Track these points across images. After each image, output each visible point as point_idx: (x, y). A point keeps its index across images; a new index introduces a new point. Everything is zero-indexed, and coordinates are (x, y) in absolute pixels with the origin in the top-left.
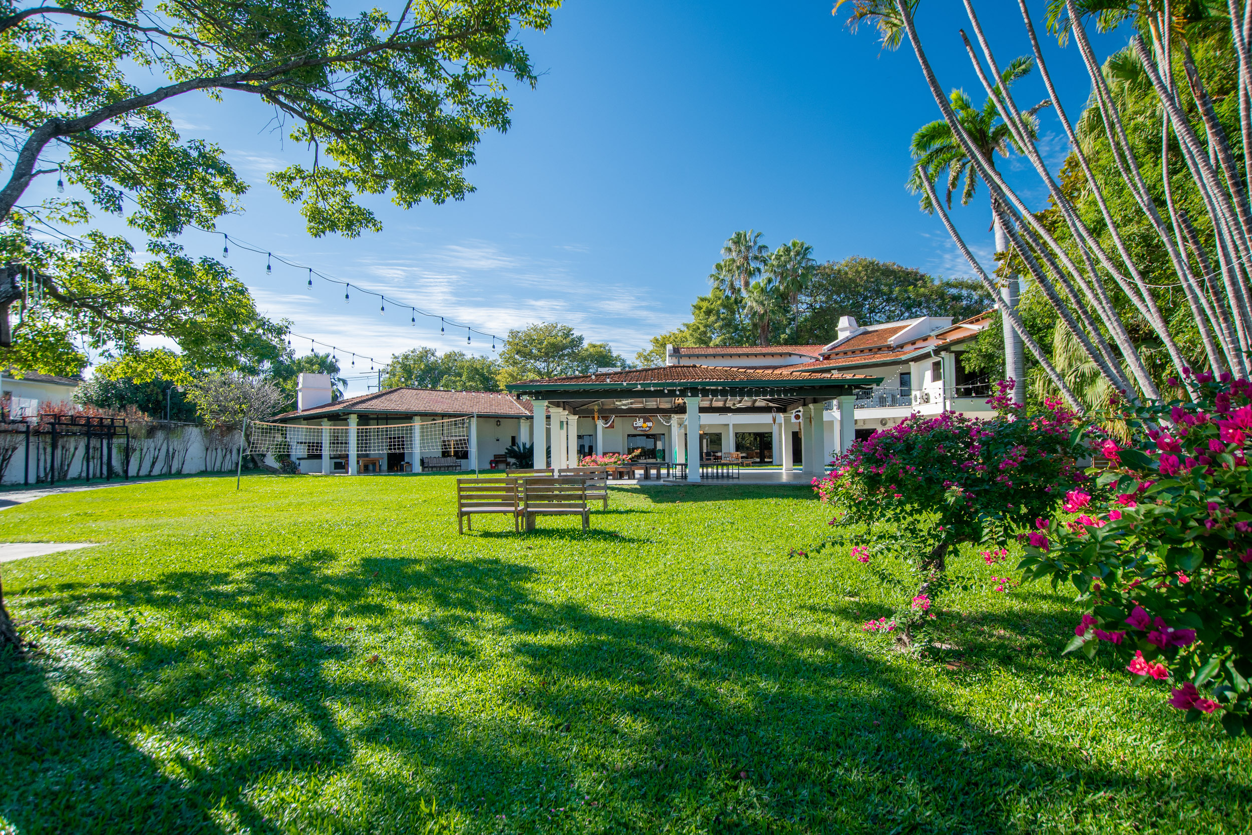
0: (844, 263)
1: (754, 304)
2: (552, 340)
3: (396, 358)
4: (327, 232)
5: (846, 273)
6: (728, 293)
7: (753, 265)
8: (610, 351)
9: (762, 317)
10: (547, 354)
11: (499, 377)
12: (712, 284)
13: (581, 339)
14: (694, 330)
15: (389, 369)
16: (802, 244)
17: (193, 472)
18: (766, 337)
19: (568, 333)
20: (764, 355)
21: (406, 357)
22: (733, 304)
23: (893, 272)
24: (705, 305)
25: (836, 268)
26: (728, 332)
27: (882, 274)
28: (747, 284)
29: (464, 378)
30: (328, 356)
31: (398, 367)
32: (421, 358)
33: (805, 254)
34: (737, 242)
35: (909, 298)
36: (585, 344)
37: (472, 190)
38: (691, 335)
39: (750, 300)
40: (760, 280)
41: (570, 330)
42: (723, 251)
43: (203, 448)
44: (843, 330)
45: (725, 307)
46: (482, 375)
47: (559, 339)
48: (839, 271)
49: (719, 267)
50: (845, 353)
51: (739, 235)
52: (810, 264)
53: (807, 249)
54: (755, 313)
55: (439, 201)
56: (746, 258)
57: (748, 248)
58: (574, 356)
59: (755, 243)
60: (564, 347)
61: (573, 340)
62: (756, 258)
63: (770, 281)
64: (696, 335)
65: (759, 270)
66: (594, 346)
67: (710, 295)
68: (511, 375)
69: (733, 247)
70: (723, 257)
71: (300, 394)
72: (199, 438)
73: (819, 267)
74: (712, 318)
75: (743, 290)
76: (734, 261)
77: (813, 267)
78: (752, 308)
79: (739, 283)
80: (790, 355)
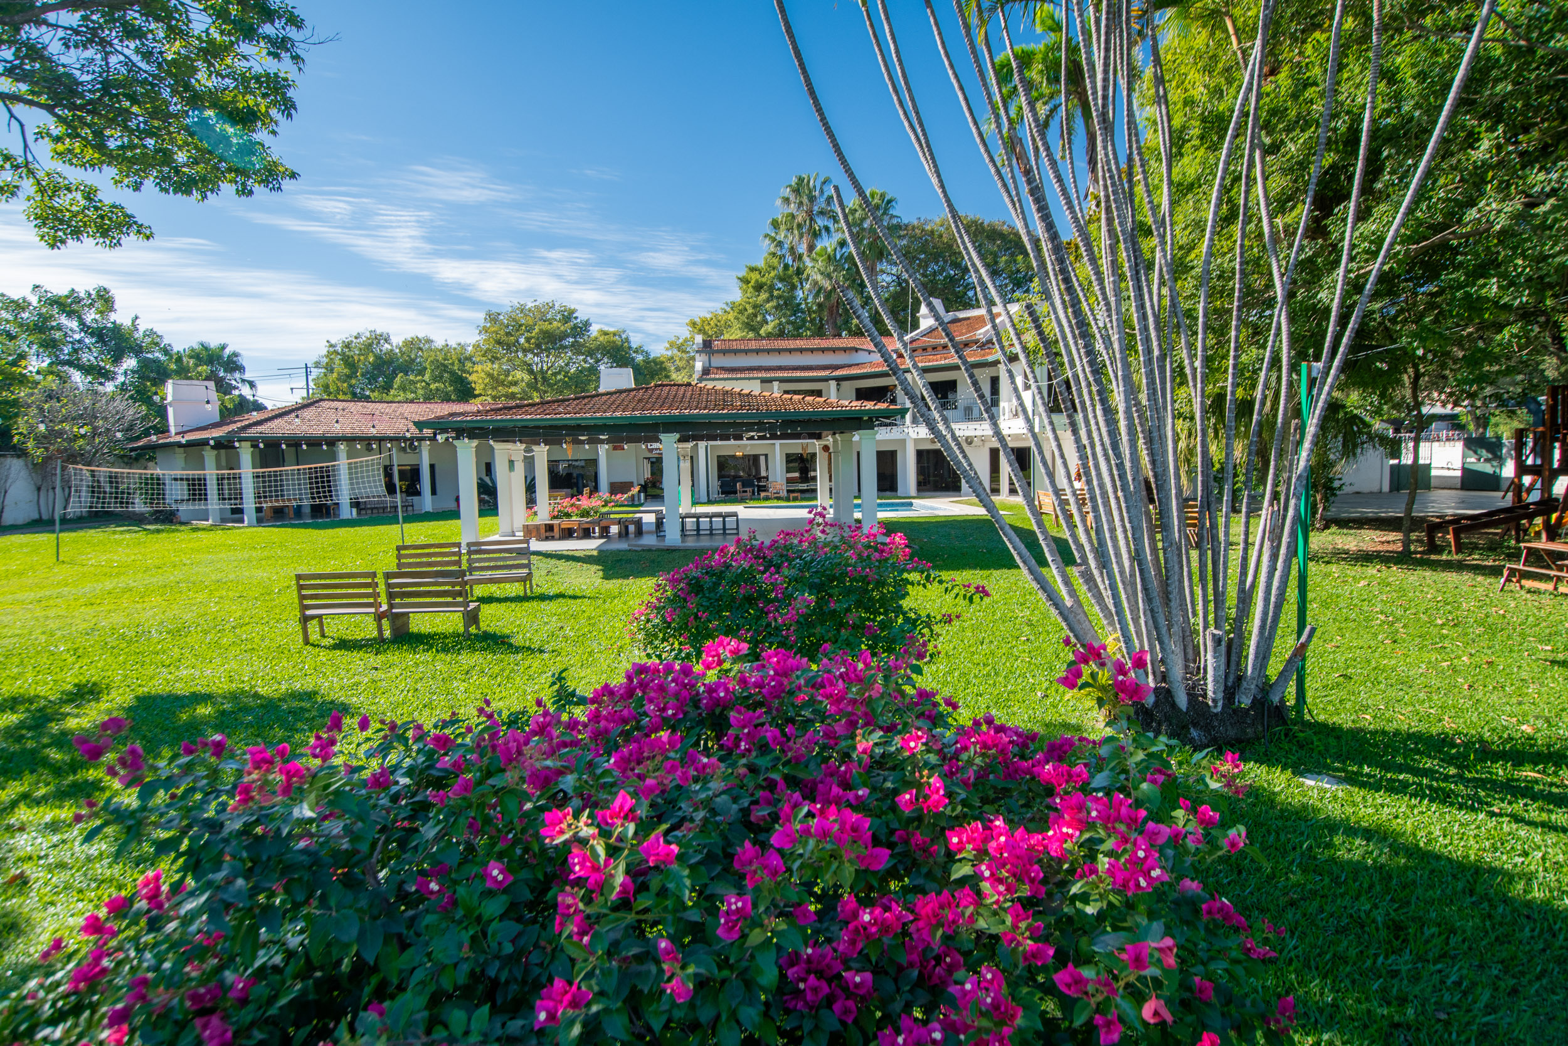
0: (938, 221)
1: (819, 277)
2: (546, 326)
3: (332, 346)
4: (70, 241)
5: (941, 236)
6: (789, 260)
7: (821, 222)
8: (627, 340)
9: (828, 295)
10: (538, 346)
11: (471, 378)
12: (767, 246)
13: (587, 324)
14: (741, 312)
15: (325, 360)
16: (882, 196)
17: (20, 522)
18: (835, 323)
19: (568, 316)
20: (823, 350)
21: (348, 345)
22: (792, 276)
23: (1001, 235)
24: (755, 276)
25: (928, 228)
26: (784, 315)
27: (988, 237)
28: (811, 248)
29: (427, 377)
30: (224, 347)
31: (337, 360)
32: (369, 347)
33: (886, 209)
34: (797, 191)
35: (1018, 271)
36: (594, 329)
37: (293, 175)
38: (737, 318)
39: (814, 270)
40: (827, 244)
41: (572, 312)
42: (779, 202)
43: (33, 488)
44: (925, 317)
45: (781, 280)
46: (453, 373)
47: (555, 324)
48: (932, 232)
49: (775, 224)
50: (924, 350)
51: (801, 180)
52: (895, 221)
53: (889, 202)
54: (820, 289)
55: (245, 192)
56: (810, 213)
57: (812, 199)
58: (577, 348)
59: (822, 192)
60: (564, 336)
61: (575, 327)
62: (822, 213)
63: (843, 244)
64: (744, 318)
65: (827, 229)
66: (606, 334)
67: (761, 264)
68: (490, 375)
69: (792, 198)
70: (780, 211)
71: (170, 410)
72: (24, 473)
73: (906, 226)
74: (764, 296)
75: (805, 258)
76: (793, 217)
77: (898, 227)
78: (816, 283)
79: (803, 248)
80: (857, 350)
